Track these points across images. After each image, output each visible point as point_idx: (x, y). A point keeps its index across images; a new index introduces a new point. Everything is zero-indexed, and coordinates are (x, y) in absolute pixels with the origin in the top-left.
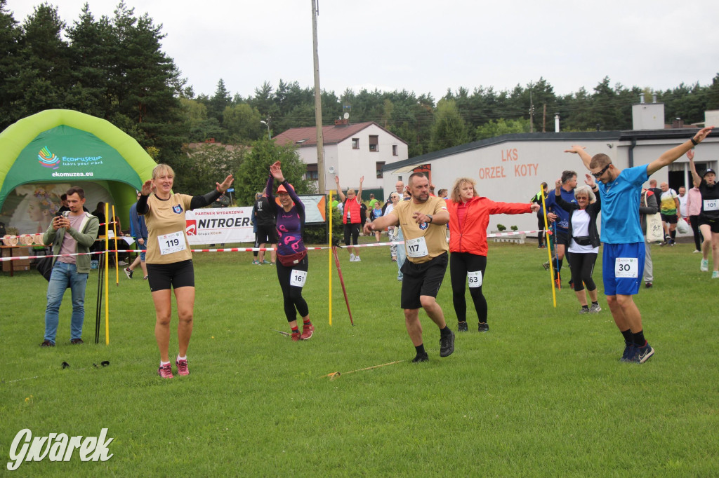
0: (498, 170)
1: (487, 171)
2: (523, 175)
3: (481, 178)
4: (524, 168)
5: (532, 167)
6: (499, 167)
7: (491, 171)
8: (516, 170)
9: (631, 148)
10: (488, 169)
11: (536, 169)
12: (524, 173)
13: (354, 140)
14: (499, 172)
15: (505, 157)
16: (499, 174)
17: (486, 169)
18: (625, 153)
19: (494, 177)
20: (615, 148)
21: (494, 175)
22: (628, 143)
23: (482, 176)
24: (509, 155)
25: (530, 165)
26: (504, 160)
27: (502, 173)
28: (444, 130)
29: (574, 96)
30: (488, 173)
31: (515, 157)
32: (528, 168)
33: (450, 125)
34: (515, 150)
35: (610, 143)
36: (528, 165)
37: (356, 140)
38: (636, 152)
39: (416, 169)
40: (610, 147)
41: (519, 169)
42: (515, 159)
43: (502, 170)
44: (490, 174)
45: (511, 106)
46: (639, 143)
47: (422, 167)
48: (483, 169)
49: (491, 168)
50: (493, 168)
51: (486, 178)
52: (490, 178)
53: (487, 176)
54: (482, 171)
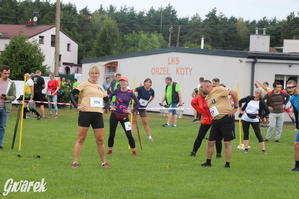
0: (165, 69)
1: (157, 70)
2: (181, 74)
3: (153, 74)
4: (182, 70)
5: (188, 70)
6: (165, 68)
7: (160, 70)
8: (177, 71)
9: (253, 63)
10: (158, 68)
11: (190, 71)
12: (182, 73)
13: (40, 37)
14: (165, 71)
15: (170, 62)
16: (165, 72)
17: (157, 68)
18: (249, 66)
19: (162, 74)
20: (244, 63)
21: (162, 72)
22: (252, 60)
23: (153, 73)
24: (173, 61)
25: (187, 69)
26: (169, 64)
27: (167, 72)
28: (105, 36)
29: (190, 19)
30: (158, 71)
31: (177, 62)
32: (185, 70)
33: (110, 33)
34: (177, 58)
35: (241, 59)
36: (186, 68)
37: (42, 37)
38: (257, 66)
39: (108, 64)
40: (241, 62)
41: (179, 71)
42: (177, 64)
43: (168, 70)
44: (159, 72)
45: (147, 22)
46: (259, 60)
47: (111, 63)
48: (154, 69)
49: (160, 68)
50: (161, 68)
51: (156, 74)
52: (159, 74)
53: (157, 73)
54: (153, 70)
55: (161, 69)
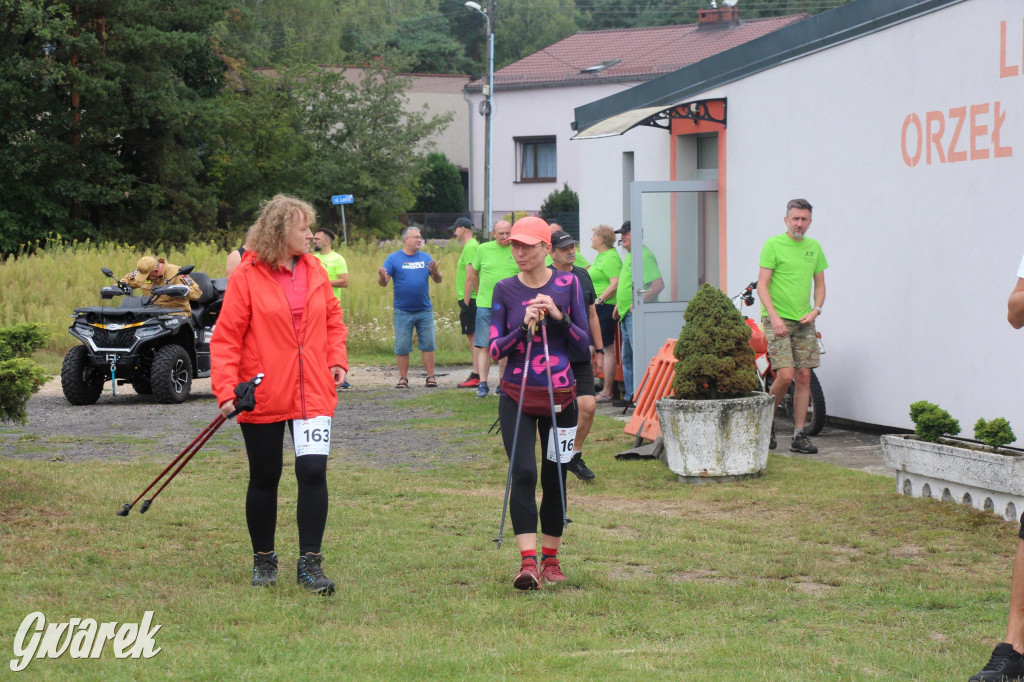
0: (981, 119)
1: (935, 126)
3: (908, 161)
6: (983, 108)
7: (951, 124)
10: (940, 114)
14: (980, 129)
15: (1014, 56)
16: (984, 142)
17: (931, 116)
19: (962, 156)
21: (963, 146)
23: (911, 153)
26: (1006, 72)
27: (994, 137)
30: (937, 138)
43: (998, 121)
44: (946, 142)
48: (915, 119)
49: (953, 113)
50: (958, 113)
51: (929, 161)
52: (943, 160)
53: (933, 145)
54: (912, 127)
55: (956, 120)
